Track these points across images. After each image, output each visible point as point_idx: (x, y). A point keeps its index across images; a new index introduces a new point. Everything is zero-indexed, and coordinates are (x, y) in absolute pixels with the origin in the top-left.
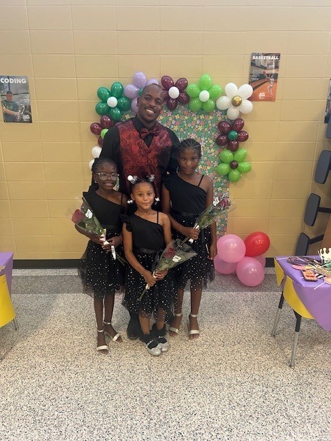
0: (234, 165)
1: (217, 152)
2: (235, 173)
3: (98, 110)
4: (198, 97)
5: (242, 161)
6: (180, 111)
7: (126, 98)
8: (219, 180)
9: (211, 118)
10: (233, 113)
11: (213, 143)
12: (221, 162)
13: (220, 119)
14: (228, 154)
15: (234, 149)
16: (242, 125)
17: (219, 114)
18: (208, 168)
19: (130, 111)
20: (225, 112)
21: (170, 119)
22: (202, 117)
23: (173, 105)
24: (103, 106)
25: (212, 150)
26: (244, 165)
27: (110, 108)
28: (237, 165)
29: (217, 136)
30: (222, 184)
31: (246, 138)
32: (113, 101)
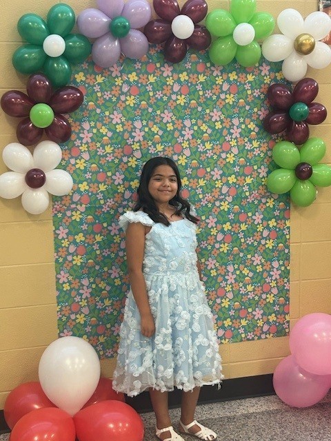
0: (303, 172)
1: (264, 148)
2: (305, 188)
3: (18, 64)
4: (231, 35)
5: (317, 164)
6: (188, 66)
7: (82, 36)
8: (271, 203)
9: (250, 78)
10: (296, 69)
11: (257, 130)
12: (274, 166)
13: (267, 80)
14: (288, 151)
15: (301, 140)
16: (315, 91)
17: (265, 70)
18: (249, 180)
19: (85, 66)
20: (278, 66)
21: (170, 81)
22: (233, 76)
23: (179, 53)
24: (31, 55)
25: (256, 144)
26: (320, 172)
27: (47, 58)
28: (310, 173)
29: (262, 114)
30: (277, 213)
31: (322, 116)
32: (55, 45)
